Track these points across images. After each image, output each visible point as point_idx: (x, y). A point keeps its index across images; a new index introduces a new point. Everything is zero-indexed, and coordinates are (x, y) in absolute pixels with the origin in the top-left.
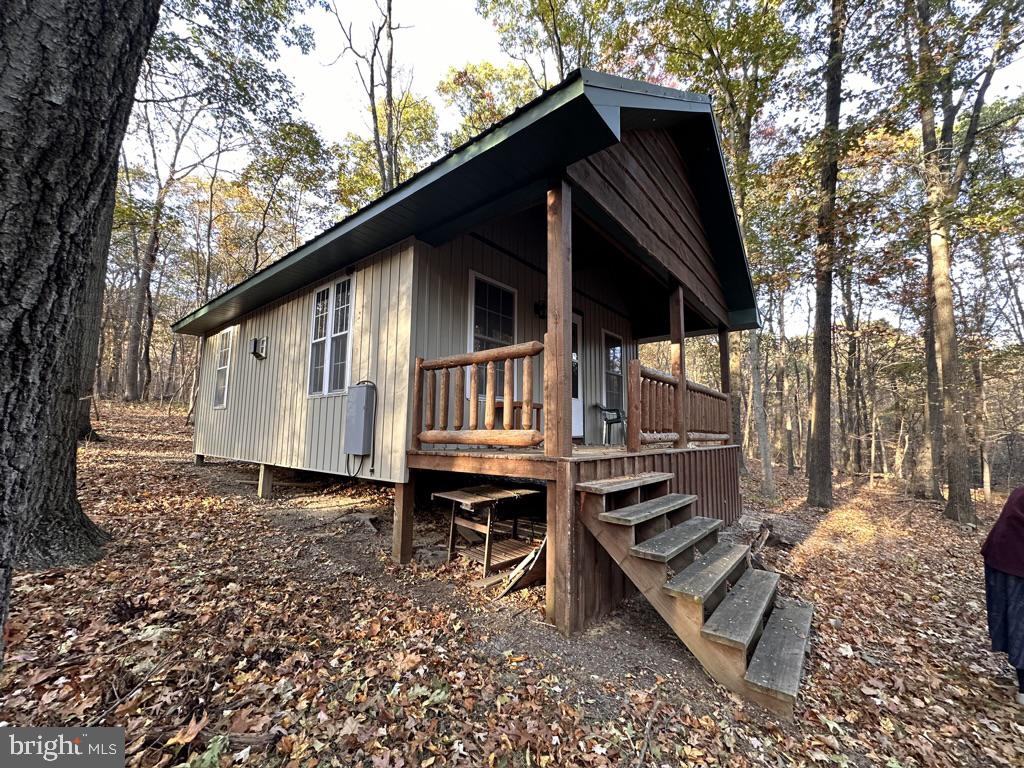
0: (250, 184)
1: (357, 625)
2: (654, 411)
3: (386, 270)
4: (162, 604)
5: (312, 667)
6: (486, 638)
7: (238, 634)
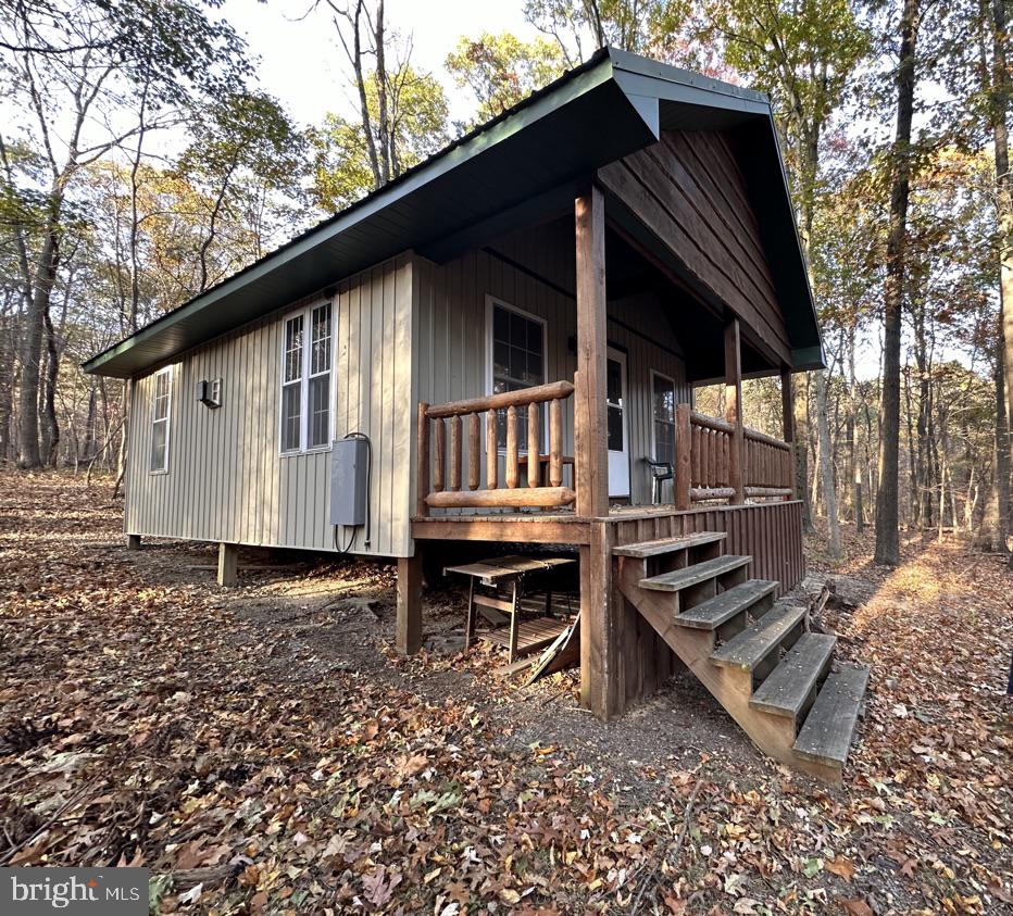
0: (190, 175)
1: (349, 729)
2: (706, 463)
3: (378, 292)
4: (79, 725)
5: (287, 783)
6: (509, 731)
7: (188, 752)
